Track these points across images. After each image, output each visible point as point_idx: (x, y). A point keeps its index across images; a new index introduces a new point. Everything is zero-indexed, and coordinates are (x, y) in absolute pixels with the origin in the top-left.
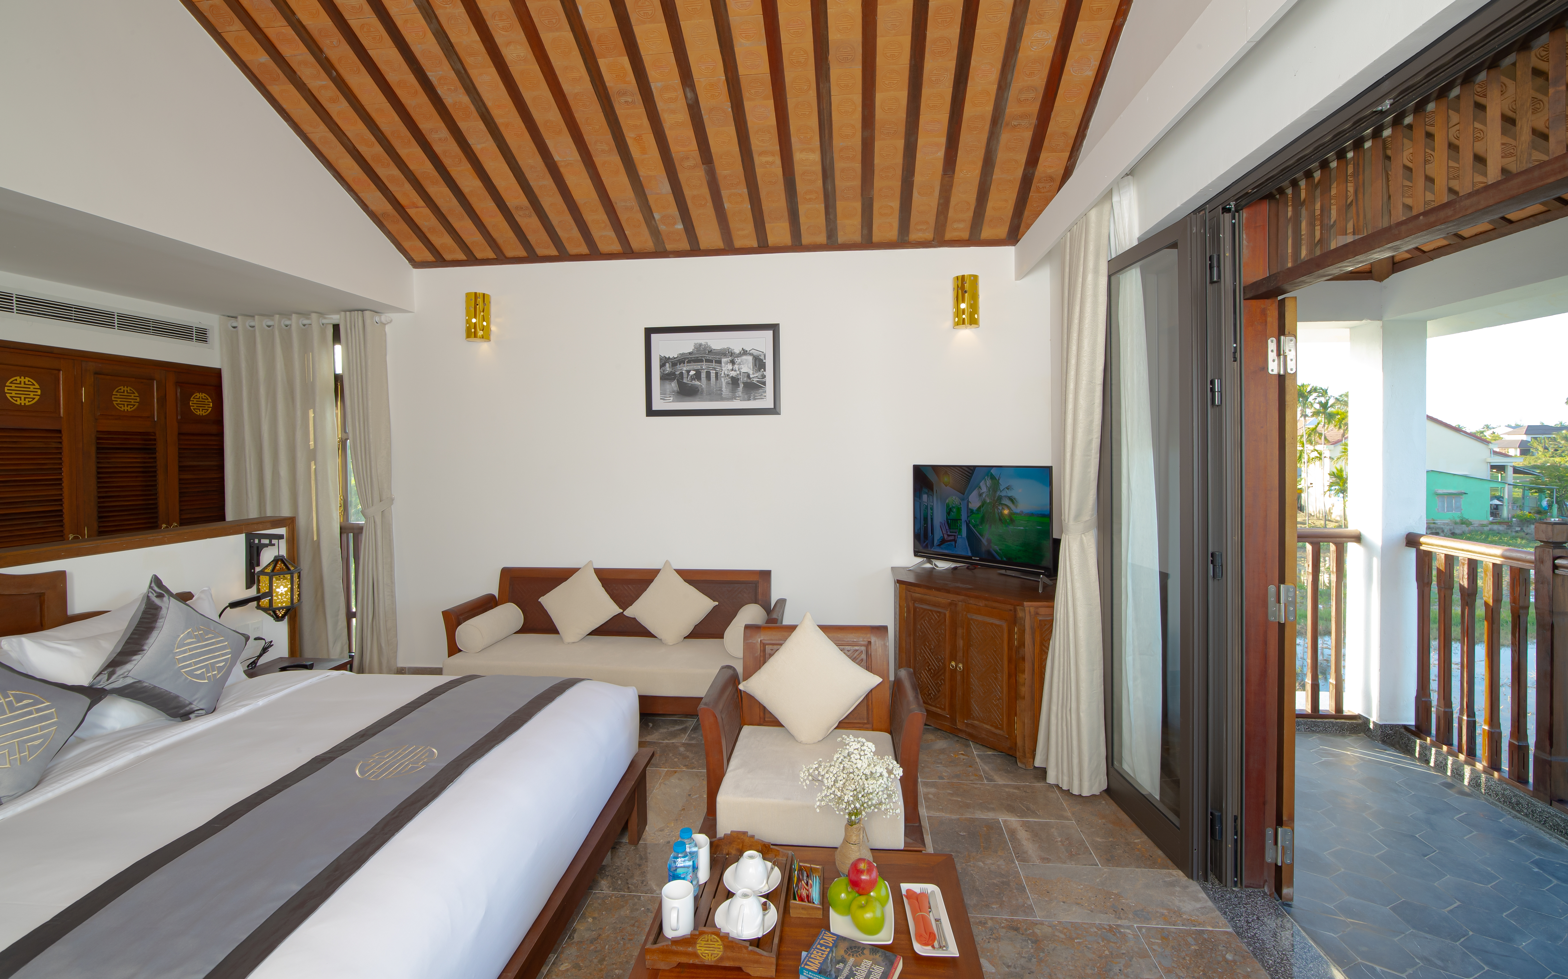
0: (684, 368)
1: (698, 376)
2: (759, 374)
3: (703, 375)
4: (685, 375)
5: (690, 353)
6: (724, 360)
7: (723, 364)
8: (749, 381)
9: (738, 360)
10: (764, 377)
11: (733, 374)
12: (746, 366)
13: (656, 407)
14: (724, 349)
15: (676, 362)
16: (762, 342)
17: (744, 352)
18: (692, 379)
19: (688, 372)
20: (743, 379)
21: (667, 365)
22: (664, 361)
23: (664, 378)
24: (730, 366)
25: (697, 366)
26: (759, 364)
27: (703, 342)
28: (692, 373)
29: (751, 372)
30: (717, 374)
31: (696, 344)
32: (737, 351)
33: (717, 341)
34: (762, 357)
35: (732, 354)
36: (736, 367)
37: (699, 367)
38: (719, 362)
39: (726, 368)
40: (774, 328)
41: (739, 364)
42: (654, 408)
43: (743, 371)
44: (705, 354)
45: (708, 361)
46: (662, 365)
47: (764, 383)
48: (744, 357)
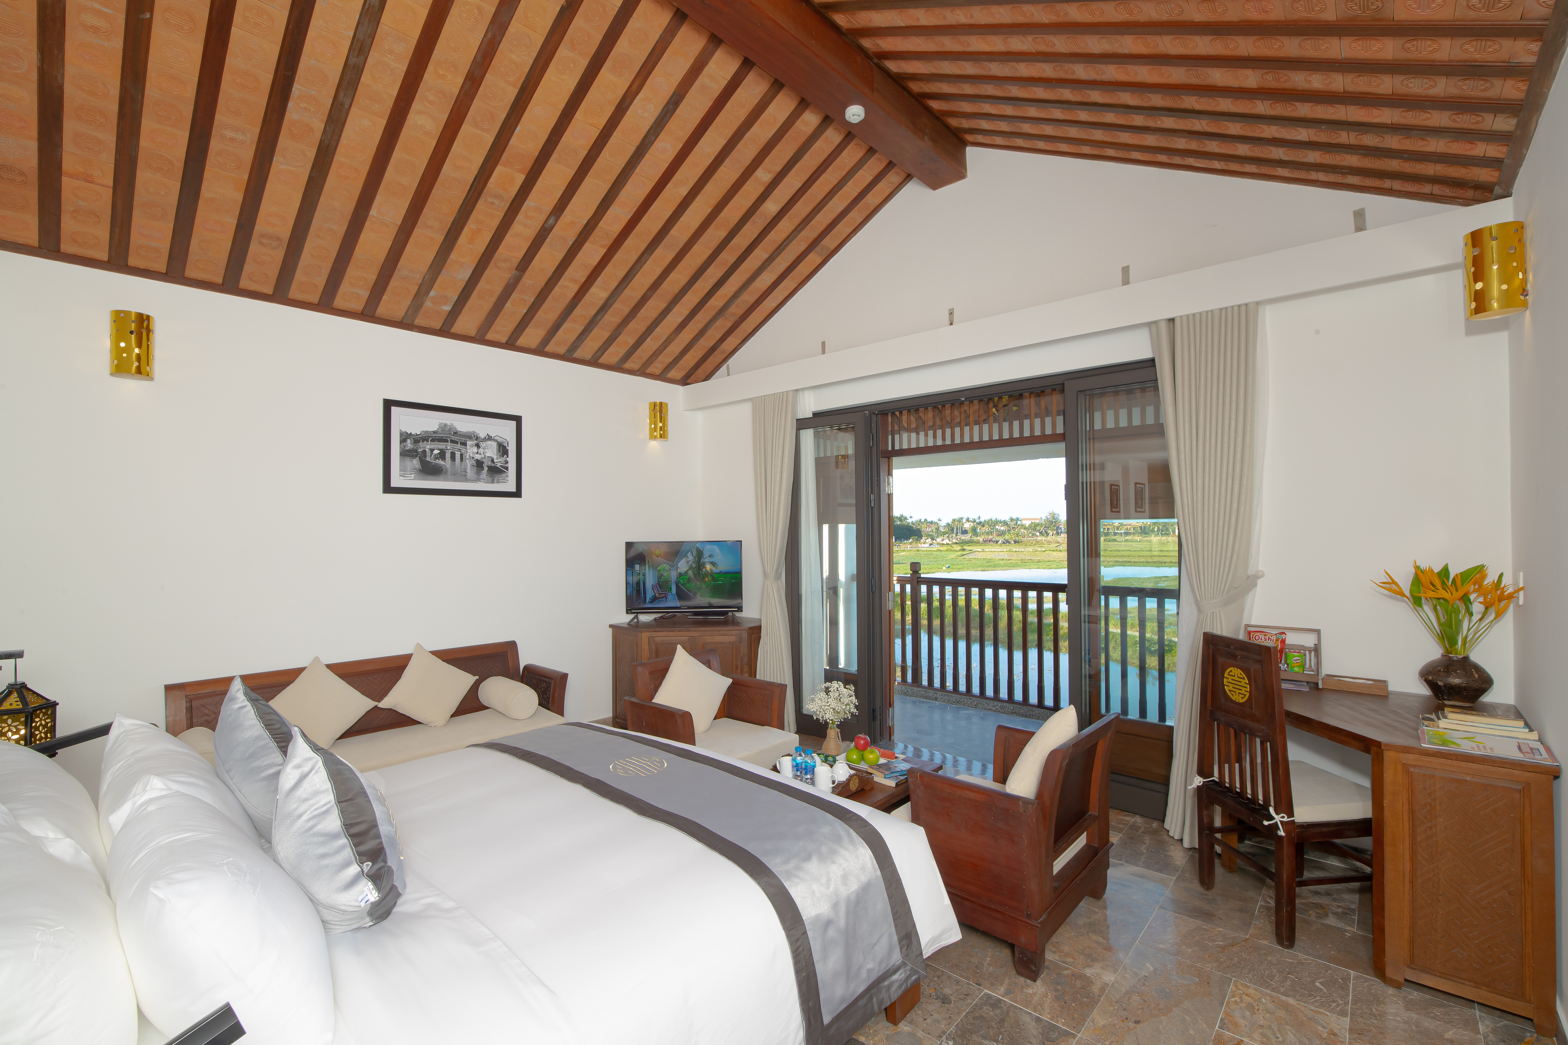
0: (428, 446)
1: (442, 455)
2: (502, 460)
3: (448, 455)
4: (428, 453)
5: (434, 432)
6: (469, 443)
7: (468, 447)
8: (493, 465)
9: (482, 444)
10: (507, 462)
11: (478, 457)
12: (490, 451)
13: (394, 484)
14: (470, 433)
15: (418, 439)
16: (506, 431)
17: (489, 438)
18: (436, 458)
19: (432, 450)
20: (487, 463)
21: (409, 441)
22: (405, 437)
23: (404, 454)
24: (475, 450)
25: (442, 446)
26: (503, 450)
27: (448, 423)
28: (436, 452)
29: (495, 457)
30: (462, 455)
31: (440, 424)
32: (482, 435)
33: (463, 424)
34: (505, 444)
35: (477, 438)
36: (481, 450)
37: (444, 447)
38: (465, 444)
39: (471, 450)
40: (518, 419)
41: (484, 448)
42: (393, 485)
43: (487, 455)
44: (450, 434)
45: (453, 442)
46: (403, 441)
47: (507, 468)
48: (489, 442)
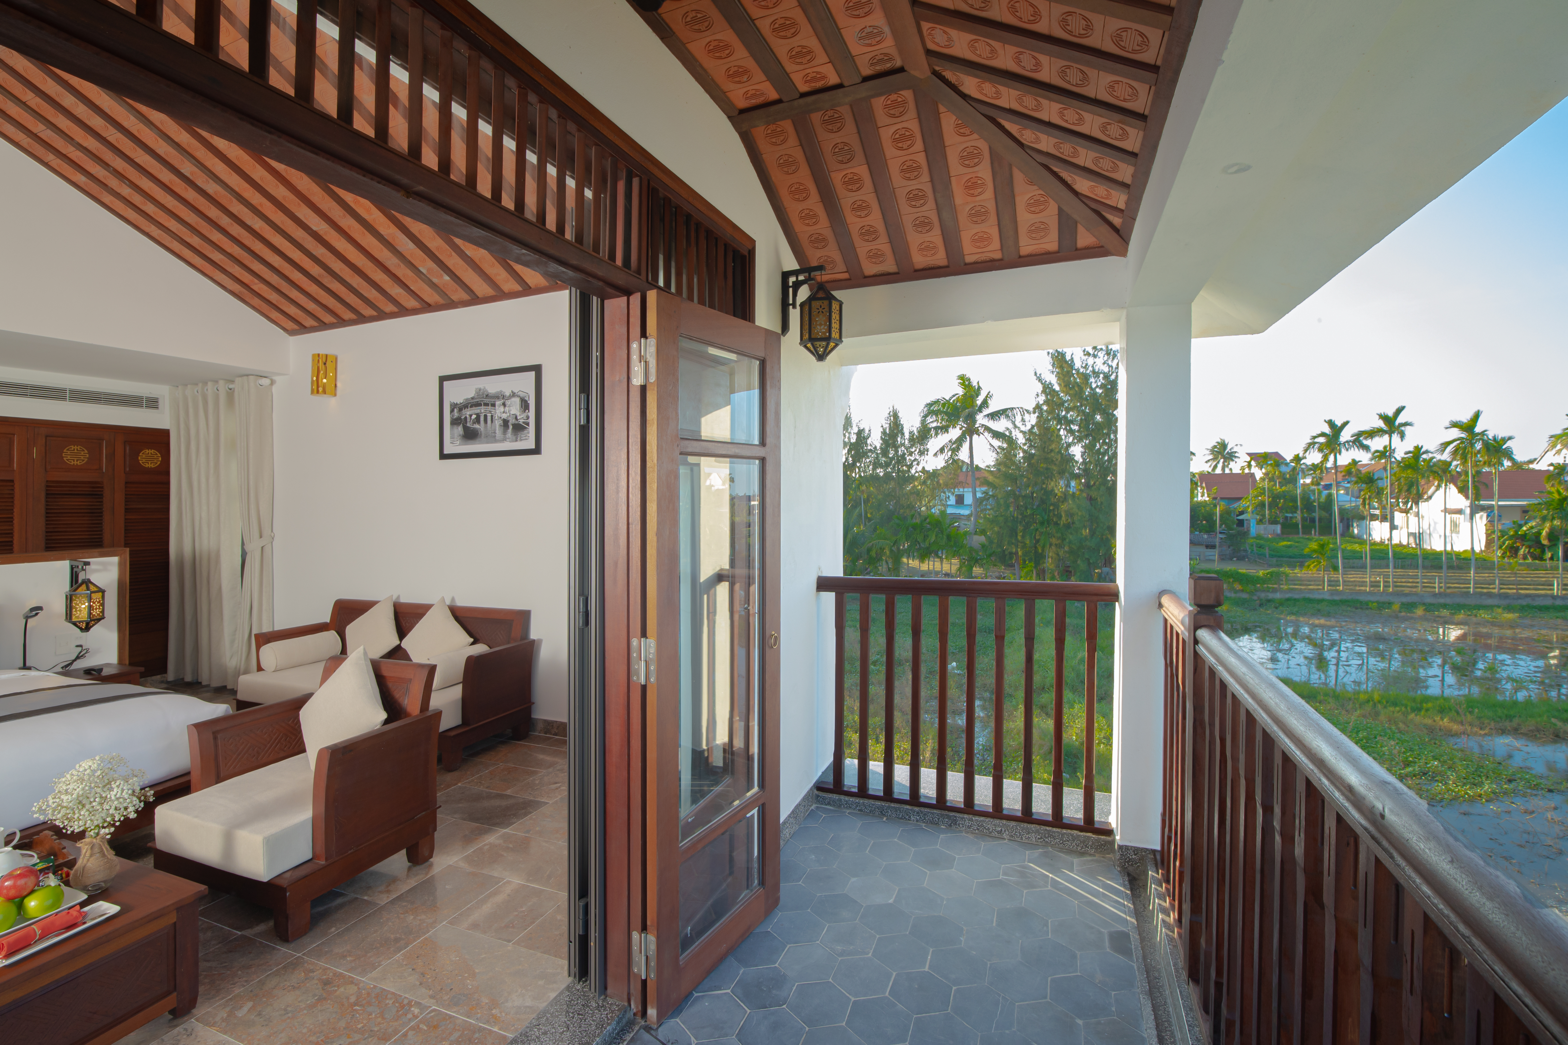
0: (467, 412)
1: (478, 420)
2: (524, 415)
3: (482, 419)
4: (468, 420)
5: (472, 398)
6: (498, 403)
7: (497, 407)
8: (517, 422)
9: (508, 403)
10: (528, 418)
11: (504, 416)
12: (514, 408)
14: (497, 393)
15: (462, 407)
16: (525, 383)
17: (514, 395)
18: (474, 423)
19: (471, 416)
20: (512, 421)
21: (456, 410)
22: (453, 406)
23: (455, 422)
24: (502, 409)
25: (476, 410)
26: (525, 405)
27: (481, 386)
28: (474, 417)
29: (518, 414)
30: (492, 416)
31: (476, 389)
32: (507, 394)
33: (492, 385)
34: (527, 399)
35: (504, 397)
36: (507, 408)
37: (478, 411)
38: (494, 405)
39: (499, 411)
40: (536, 368)
41: (509, 406)
42: (445, 452)
43: (512, 412)
44: (483, 398)
45: (486, 405)
46: (452, 411)
47: (528, 424)
48: (513, 399)
